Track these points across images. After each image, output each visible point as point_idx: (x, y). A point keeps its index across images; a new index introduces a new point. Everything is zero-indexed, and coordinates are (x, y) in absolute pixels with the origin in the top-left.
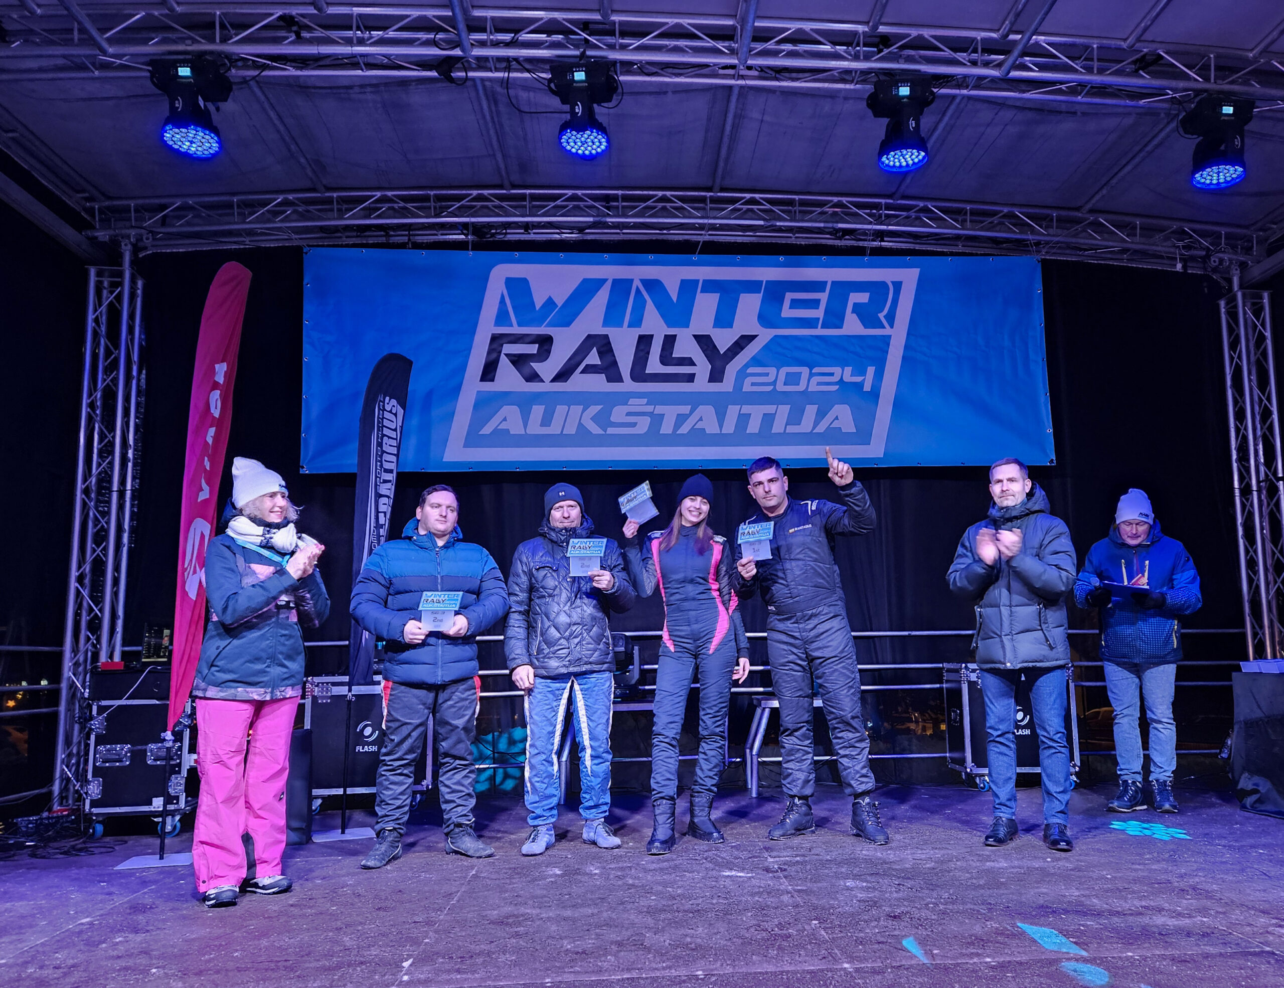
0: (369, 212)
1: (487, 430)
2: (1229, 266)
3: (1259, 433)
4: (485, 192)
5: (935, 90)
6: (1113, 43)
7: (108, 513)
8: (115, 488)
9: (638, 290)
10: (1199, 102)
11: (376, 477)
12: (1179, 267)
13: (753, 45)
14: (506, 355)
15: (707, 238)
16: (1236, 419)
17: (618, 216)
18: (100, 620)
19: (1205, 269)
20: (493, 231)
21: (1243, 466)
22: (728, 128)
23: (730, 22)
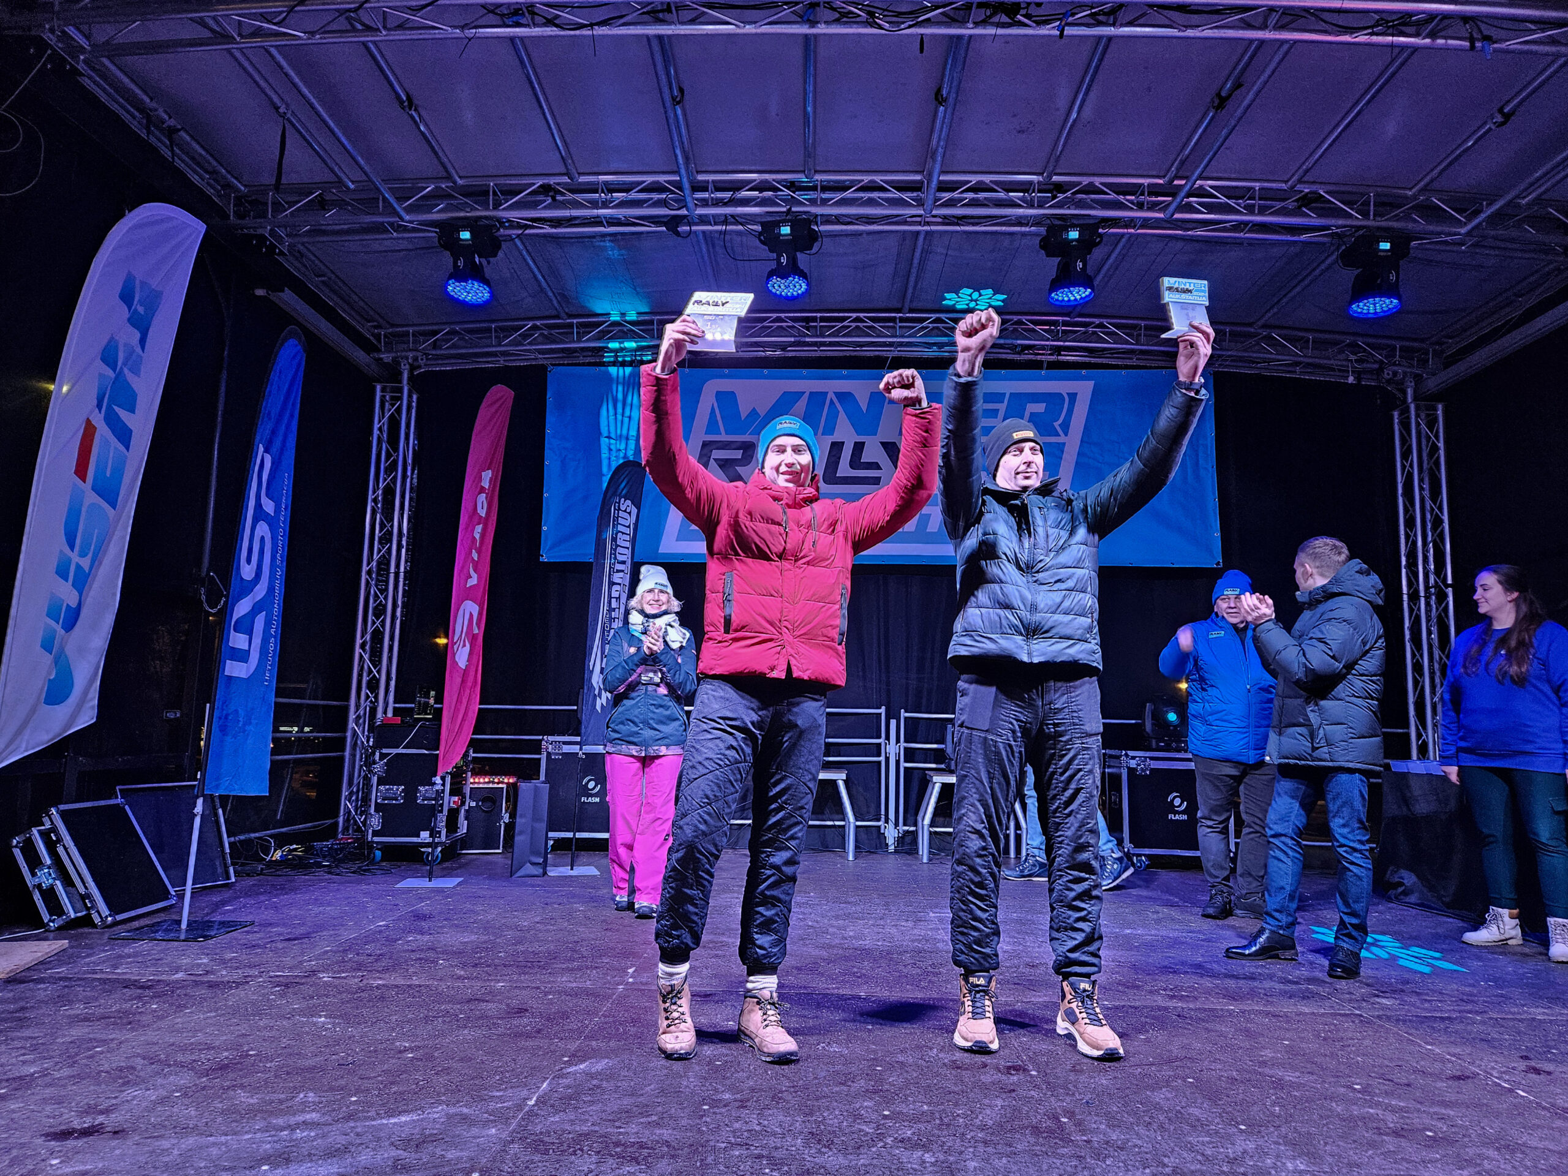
0: (602, 334)
2: (1403, 378)
3: (1429, 540)
5: (1104, 231)
6: (1275, 185)
7: (387, 589)
8: (392, 570)
9: (832, 402)
10: (1356, 238)
12: (1351, 379)
13: (938, 195)
14: (715, 460)
16: (1405, 526)
17: (816, 335)
18: (378, 681)
19: (1379, 381)
21: (1412, 572)
23: (918, 177)
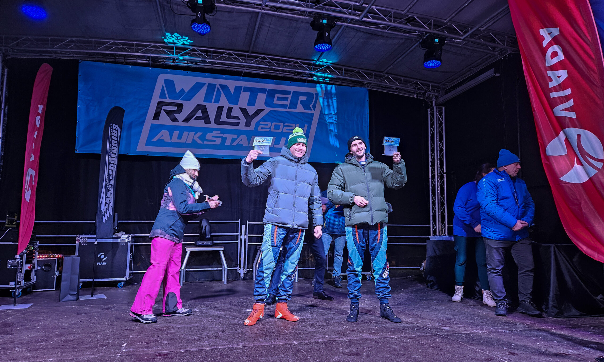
0: (107, 48)
1: (155, 139)
2: (432, 97)
3: (439, 157)
4: (157, 44)
5: (336, 22)
6: (399, 12)
9: (218, 88)
10: (427, 37)
11: (109, 156)
12: (415, 96)
14: (164, 110)
15: (246, 71)
16: (431, 151)
17: (211, 59)
19: (424, 97)
20: (160, 60)
21: (433, 168)
22: (256, 28)
